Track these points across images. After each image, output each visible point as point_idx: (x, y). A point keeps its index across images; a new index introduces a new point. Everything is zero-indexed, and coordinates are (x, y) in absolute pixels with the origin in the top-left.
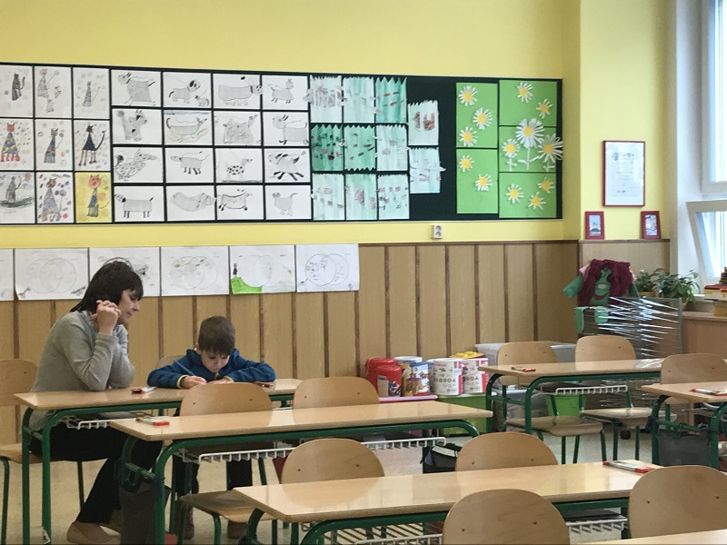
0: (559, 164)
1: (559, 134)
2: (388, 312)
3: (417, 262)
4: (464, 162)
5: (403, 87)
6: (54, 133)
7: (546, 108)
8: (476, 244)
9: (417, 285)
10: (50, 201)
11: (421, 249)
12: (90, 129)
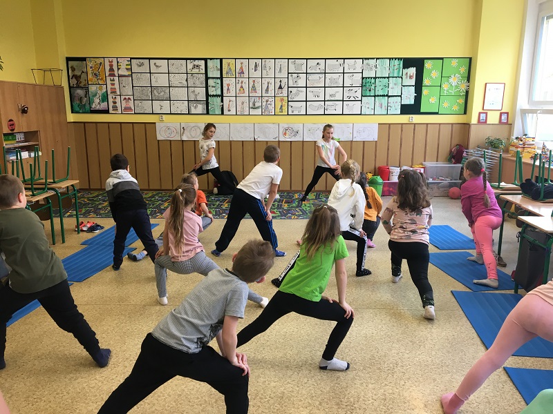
0: (467, 92)
1: (468, 80)
2: (388, 149)
3: (402, 131)
4: (425, 91)
5: (402, 62)
6: (268, 83)
7: (464, 70)
8: (427, 124)
9: (401, 139)
10: (267, 107)
11: (404, 126)
12: (281, 81)
